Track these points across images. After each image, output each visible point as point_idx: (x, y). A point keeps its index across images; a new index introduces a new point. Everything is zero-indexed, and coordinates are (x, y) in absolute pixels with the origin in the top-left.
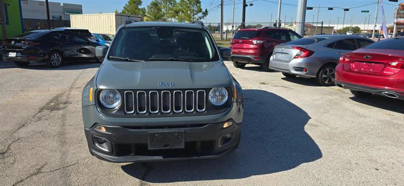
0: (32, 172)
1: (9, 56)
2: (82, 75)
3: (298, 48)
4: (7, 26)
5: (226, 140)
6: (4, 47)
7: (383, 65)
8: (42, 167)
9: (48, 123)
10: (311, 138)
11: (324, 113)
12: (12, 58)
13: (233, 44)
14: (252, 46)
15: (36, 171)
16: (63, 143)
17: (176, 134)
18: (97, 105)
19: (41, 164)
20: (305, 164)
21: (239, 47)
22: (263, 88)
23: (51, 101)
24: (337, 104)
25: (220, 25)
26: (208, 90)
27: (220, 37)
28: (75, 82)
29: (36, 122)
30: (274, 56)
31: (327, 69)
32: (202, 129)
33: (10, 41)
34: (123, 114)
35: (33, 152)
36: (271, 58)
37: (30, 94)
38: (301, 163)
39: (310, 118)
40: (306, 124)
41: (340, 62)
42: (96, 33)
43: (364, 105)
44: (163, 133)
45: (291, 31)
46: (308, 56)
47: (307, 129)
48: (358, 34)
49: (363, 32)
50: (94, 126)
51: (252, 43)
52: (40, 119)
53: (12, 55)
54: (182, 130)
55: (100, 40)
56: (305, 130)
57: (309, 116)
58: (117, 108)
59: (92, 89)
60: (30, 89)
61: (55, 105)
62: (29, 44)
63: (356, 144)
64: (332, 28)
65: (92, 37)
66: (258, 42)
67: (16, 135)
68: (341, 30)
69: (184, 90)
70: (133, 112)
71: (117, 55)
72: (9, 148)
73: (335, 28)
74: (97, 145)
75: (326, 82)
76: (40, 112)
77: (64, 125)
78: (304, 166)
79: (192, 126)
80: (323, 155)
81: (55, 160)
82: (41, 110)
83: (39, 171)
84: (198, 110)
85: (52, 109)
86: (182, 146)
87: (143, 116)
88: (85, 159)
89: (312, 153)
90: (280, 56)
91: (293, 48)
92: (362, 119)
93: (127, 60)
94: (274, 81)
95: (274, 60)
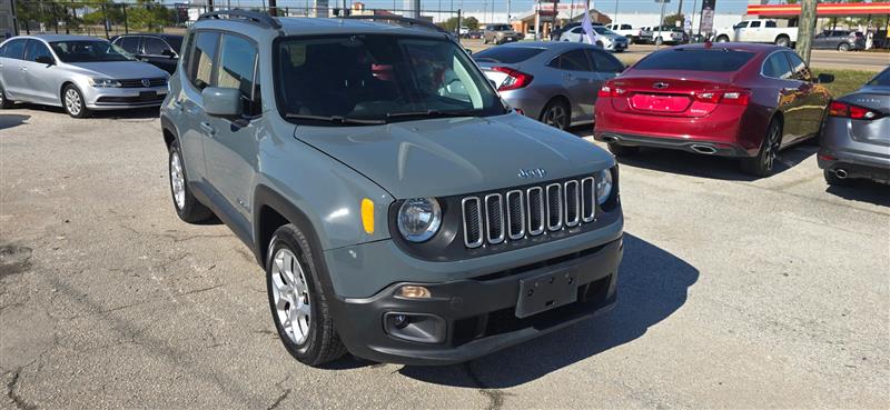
3: (503, 70)
7: (687, 98)
17: (567, 276)
26: (598, 175)
41: (600, 96)
46: (523, 85)
59: (368, 203)
69: (562, 181)
84: (584, 218)
86: (574, 298)
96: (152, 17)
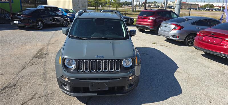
0: (30, 98)
1: (14, 23)
2: (54, 35)
3: (175, 24)
4: (12, 4)
5: (131, 85)
6: (11, 18)
7: (221, 39)
8: (35, 95)
9: (37, 67)
10: (177, 81)
11: (186, 64)
12: (16, 24)
13: (138, 18)
14: (149, 21)
15: (32, 97)
16: (45, 80)
17: (104, 83)
18: (63, 66)
19: (34, 93)
20: (172, 97)
21: (142, 20)
22: (154, 47)
23: (38, 53)
24: (194, 58)
25: (132, 1)
26: (122, 60)
27: (132, 9)
28: (50, 40)
29: (31, 66)
30: (161, 28)
31: (190, 37)
32: (118, 80)
33: (15, 14)
34: (77, 72)
35: (30, 85)
36: (160, 29)
37: (27, 47)
38: (170, 97)
39: (178, 68)
40: (175, 71)
41: (198, 35)
42: (62, 8)
43: (209, 59)
44: (98, 82)
45: (172, 11)
46: (180, 29)
47: (176, 75)
48: (212, 9)
49: (216, 7)
50: (62, 77)
51: (149, 19)
52: (32, 64)
53: (16, 22)
54: (107, 81)
55: (64, 12)
56: (175, 76)
57: (177, 66)
58: (73, 68)
59: (60, 57)
60: (26, 44)
61: (40, 55)
62: (25, 16)
63: (201, 86)
64: (198, 4)
65: (59, 11)
66: (153, 18)
67: (20, 74)
68: (203, 6)
69: (109, 60)
70: (82, 71)
71: (74, 35)
72: (17, 83)
73: (199, 5)
74: (63, 86)
75: (190, 44)
76: (32, 59)
77: (45, 68)
78: (172, 98)
79: (113, 79)
80: (183, 92)
81: (41, 91)
82: (33, 58)
83: (33, 97)
84: (116, 70)
85: (39, 58)
86: (107, 89)
87: (87, 73)
88: (57, 90)
89: (176, 90)
90: (164, 28)
91: (172, 24)
92: (207, 69)
93: (79, 39)
94: (160, 42)
95: (161, 30)
96: (117, 5)
